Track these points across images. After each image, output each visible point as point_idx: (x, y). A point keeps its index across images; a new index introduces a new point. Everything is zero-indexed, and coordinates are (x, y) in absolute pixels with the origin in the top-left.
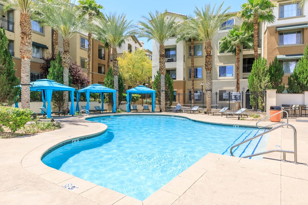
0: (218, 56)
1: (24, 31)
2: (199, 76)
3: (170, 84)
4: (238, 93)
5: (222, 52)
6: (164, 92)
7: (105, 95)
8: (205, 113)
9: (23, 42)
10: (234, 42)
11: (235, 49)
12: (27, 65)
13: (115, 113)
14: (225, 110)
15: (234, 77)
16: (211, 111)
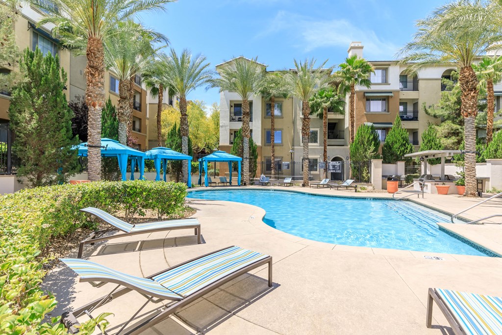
1: (95, 65)
6: (248, 160)
8: (303, 185)
9: (94, 81)
14: (326, 181)
15: (318, 144)
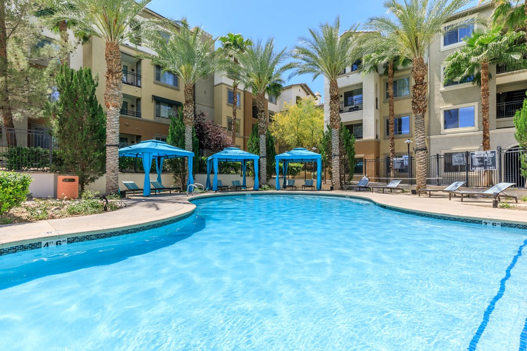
0: (442, 93)
1: (110, 68)
2: (405, 131)
3: (348, 144)
4: (489, 152)
5: (449, 83)
6: (337, 158)
7: (248, 165)
8: (414, 192)
9: (108, 83)
10: (476, 57)
11: (479, 75)
12: (113, 117)
13: (257, 190)
14: (457, 186)
15: (476, 128)
16: (426, 188)
